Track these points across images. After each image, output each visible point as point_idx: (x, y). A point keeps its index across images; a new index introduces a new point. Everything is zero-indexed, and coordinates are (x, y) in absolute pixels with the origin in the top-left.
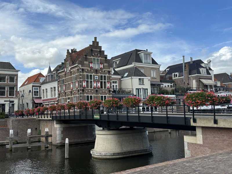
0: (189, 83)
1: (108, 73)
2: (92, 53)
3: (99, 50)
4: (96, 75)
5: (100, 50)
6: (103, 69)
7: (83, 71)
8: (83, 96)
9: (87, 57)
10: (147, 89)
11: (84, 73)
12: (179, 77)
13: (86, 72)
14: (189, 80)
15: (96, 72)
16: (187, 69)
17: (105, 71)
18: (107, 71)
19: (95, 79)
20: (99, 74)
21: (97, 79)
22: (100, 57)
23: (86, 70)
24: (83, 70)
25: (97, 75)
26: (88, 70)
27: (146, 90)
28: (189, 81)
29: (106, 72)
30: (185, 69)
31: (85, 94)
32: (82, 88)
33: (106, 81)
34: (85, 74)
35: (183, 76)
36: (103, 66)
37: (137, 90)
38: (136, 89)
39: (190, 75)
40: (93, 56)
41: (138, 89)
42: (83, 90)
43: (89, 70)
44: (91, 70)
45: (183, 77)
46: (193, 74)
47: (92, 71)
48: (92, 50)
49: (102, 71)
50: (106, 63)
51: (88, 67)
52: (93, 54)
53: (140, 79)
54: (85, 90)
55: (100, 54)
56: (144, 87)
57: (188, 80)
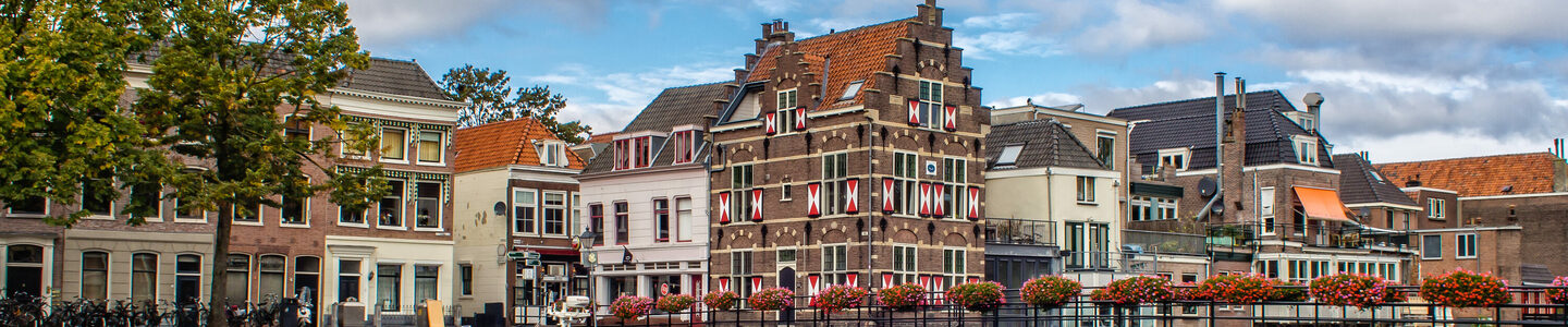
0: (1244, 203)
1: (972, 149)
2: (917, 60)
3: (942, 46)
4: (932, 159)
5: (947, 45)
6: (954, 130)
7: (884, 139)
8: (883, 247)
9: (900, 76)
10: (1105, 226)
11: (886, 149)
12: (1190, 169)
13: (894, 141)
14: (1245, 189)
15: (932, 145)
16: (1237, 133)
17: (960, 142)
18: (967, 138)
19: (928, 173)
20: (941, 152)
21: (932, 177)
22: (946, 75)
23: (896, 135)
24: (884, 132)
25: (935, 155)
26: (902, 135)
27: (1103, 230)
28: (1241, 194)
29: (965, 144)
30: (1224, 136)
31: (890, 240)
32: (880, 214)
33: (966, 185)
34: (891, 149)
35: (1215, 166)
36: (957, 117)
37: (1069, 228)
38: (1067, 223)
39: (1247, 164)
40: (919, 70)
41: (1072, 226)
42: (883, 224)
43: (906, 134)
44: (911, 137)
45: (1214, 171)
46: (1265, 163)
47: (916, 138)
48: (917, 46)
49: (952, 141)
50: (966, 102)
51: (903, 122)
52: (922, 64)
53: (1080, 179)
54: (890, 222)
55: (947, 65)
56: (1097, 215)
57: (1241, 186)
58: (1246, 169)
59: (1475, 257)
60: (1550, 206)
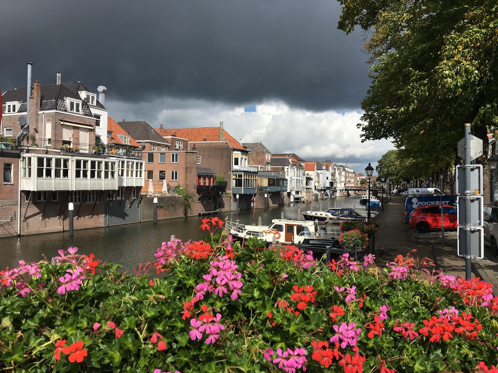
0: (38, 129)
12: (18, 112)
14: (39, 122)
28: (37, 125)
30: (31, 95)
35: (26, 111)
39: (41, 110)
46: (49, 109)
58: (40, 112)
59: (177, 162)
60: (218, 146)
